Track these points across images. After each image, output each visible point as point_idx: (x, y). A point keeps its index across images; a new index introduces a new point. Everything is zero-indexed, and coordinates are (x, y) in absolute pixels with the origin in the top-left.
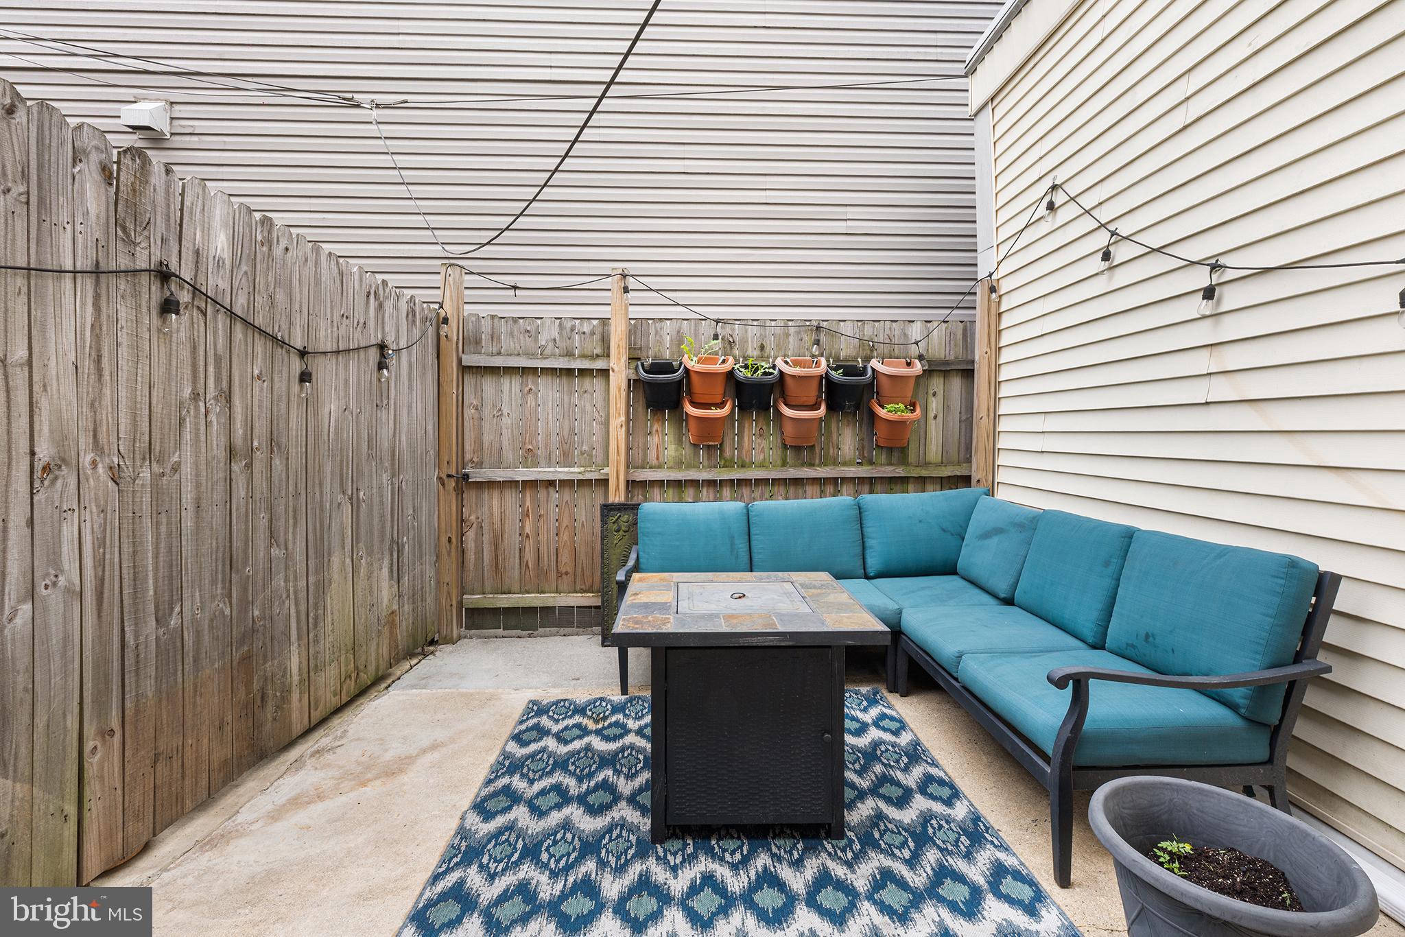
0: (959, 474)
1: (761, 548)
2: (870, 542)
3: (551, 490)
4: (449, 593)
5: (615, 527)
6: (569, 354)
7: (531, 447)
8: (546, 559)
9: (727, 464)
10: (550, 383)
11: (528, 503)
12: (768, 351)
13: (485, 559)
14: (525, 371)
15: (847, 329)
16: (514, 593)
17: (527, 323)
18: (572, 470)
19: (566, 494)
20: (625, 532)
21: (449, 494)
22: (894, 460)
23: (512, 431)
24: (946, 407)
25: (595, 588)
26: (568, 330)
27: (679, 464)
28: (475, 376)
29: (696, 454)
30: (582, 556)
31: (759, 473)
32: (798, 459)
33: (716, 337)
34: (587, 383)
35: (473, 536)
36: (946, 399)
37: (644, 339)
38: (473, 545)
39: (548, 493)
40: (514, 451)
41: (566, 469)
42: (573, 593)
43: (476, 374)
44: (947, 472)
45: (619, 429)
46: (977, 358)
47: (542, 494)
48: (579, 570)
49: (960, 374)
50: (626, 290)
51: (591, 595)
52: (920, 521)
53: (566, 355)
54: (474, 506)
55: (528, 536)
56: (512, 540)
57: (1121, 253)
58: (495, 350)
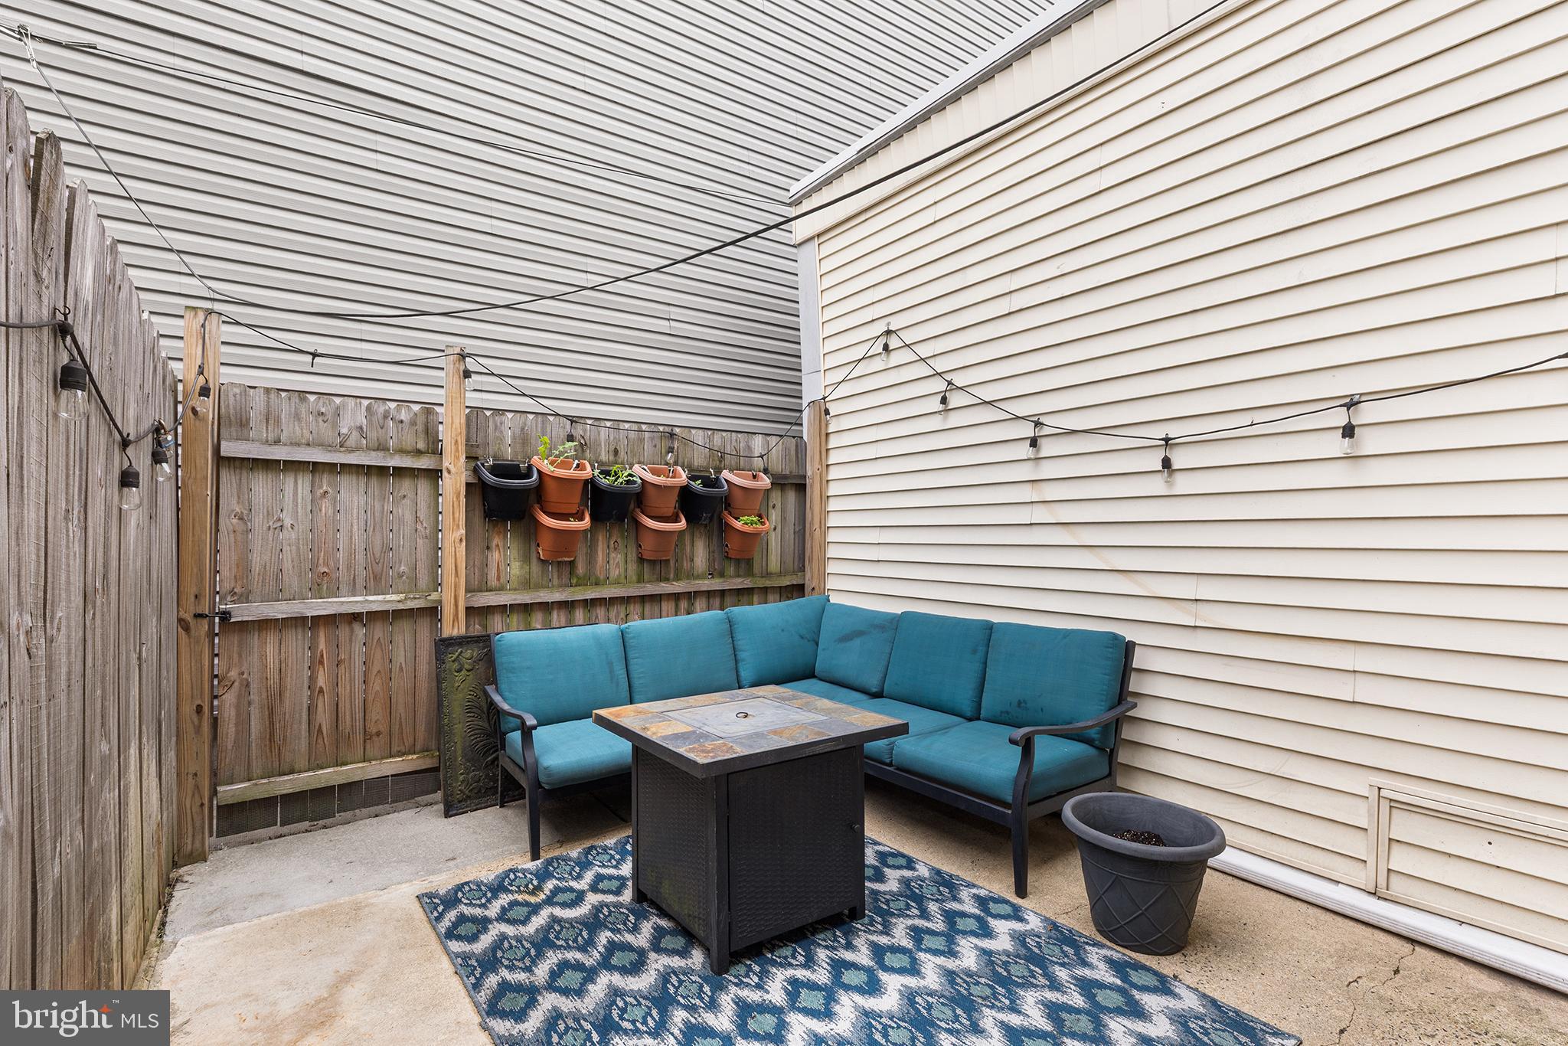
0: (795, 583)
1: (642, 673)
2: (742, 655)
3: (357, 626)
4: (197, 787)
5: (456, 666)
6: (381, 447)
7: (326, 570)
8: (348, 717)
9: (580, 582)
10: (355, 484)
11: (322, 646)
12: (622, 456)
13: (253, 730)
14: (316, 467)
15: (699, 437)
16: (300, 772)
17: (321, 404)
18: (388, 597)
19: (379, 631)
20: (468, 671)
21: (197, 642)
22: (741, 573)
23: (298, 548)
24: (784, 519)
25: (418, 747)
26: (380, 416)
27: (527, 584)
28: (238, 471)
29: (544, 572)
30: (400, 710)
31: (616, 590)
32: (653, 574)
33: (570, 438)
34: (406, 485)
35: (234, 700)
36: (783, 511)
37: (481, 435)
38: (233, 712)
39: (352, 631)
40: (300, 576)
41: (380, 598)
42: (387, 758)
43: (241, 469)
44: (786, 581)
45: (457, 545)
46: (809, 473)
47: (343, 632)
48: (396, 728)
49: (794, 488)
50: (467, 374)
51: (415, 756)
52: (783, 630)
53: (378, 450)
54: (235, 656)
55: (321, 691)
56: (297, 698)
57: (955, 400)
58: (271, 437)
